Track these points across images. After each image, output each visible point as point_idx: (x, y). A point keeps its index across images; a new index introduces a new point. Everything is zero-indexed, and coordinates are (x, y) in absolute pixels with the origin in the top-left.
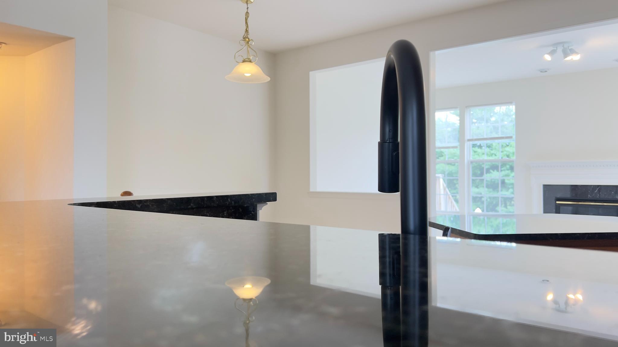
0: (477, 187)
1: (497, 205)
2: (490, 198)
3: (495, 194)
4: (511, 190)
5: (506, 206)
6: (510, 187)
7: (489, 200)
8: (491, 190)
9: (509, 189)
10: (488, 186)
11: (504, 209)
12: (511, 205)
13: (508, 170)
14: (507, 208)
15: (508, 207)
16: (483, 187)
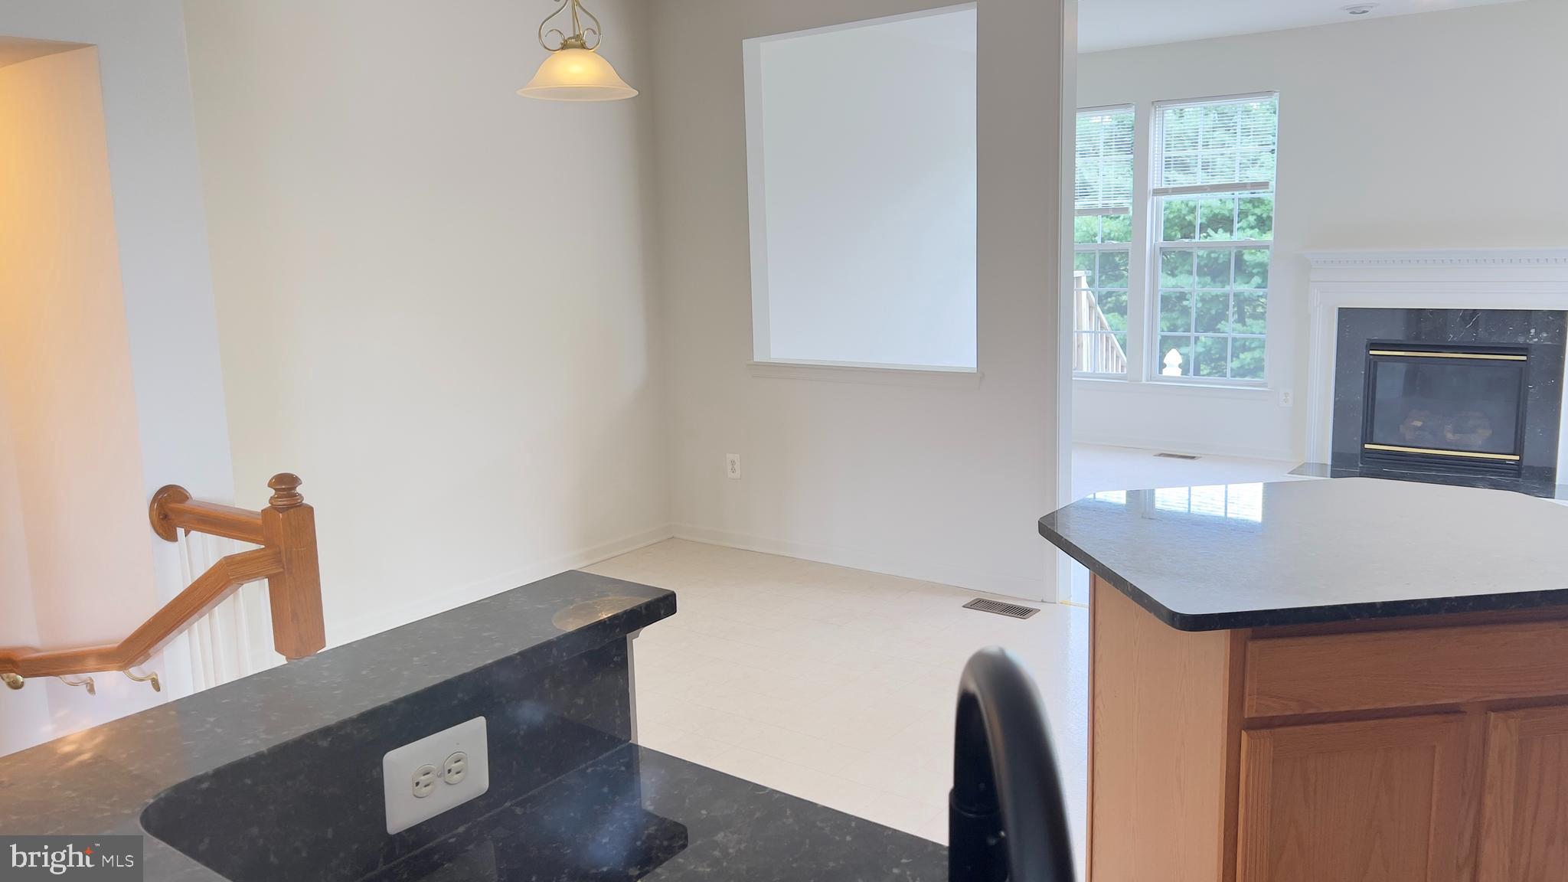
0: (1173, 275)
1: (1222, 316)
2: (1203, 300)
3: (1216, 290)
4: (1257, 280)
5: (1241, 320)
6: (1255, 271)
7: (1200, 305)
8: (1208, 279)
9: (1252, 275)
10: (1201, 272)
11: (1239, 326)
12: (1256, 317)
13: (1252, 228)
14: (1244, 324)
15: (1248, 321)
16: (1190, 273)
